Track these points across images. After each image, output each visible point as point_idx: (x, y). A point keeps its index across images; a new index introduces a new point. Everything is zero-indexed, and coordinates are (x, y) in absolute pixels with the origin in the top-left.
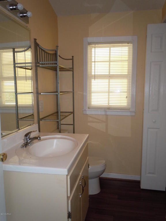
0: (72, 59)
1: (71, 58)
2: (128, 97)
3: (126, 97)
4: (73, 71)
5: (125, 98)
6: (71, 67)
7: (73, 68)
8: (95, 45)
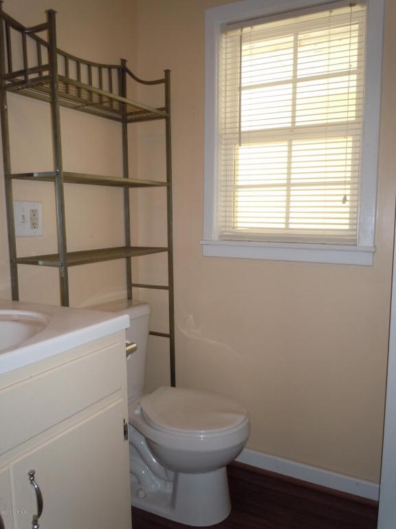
0: (166, 81)
1: (162, 77)
2: (348, 198)
3: (341, 198)
4: (168, 119)
5: (340, 204)
6: (163, 105)
7: (167, 108)
8: (242, 28)
